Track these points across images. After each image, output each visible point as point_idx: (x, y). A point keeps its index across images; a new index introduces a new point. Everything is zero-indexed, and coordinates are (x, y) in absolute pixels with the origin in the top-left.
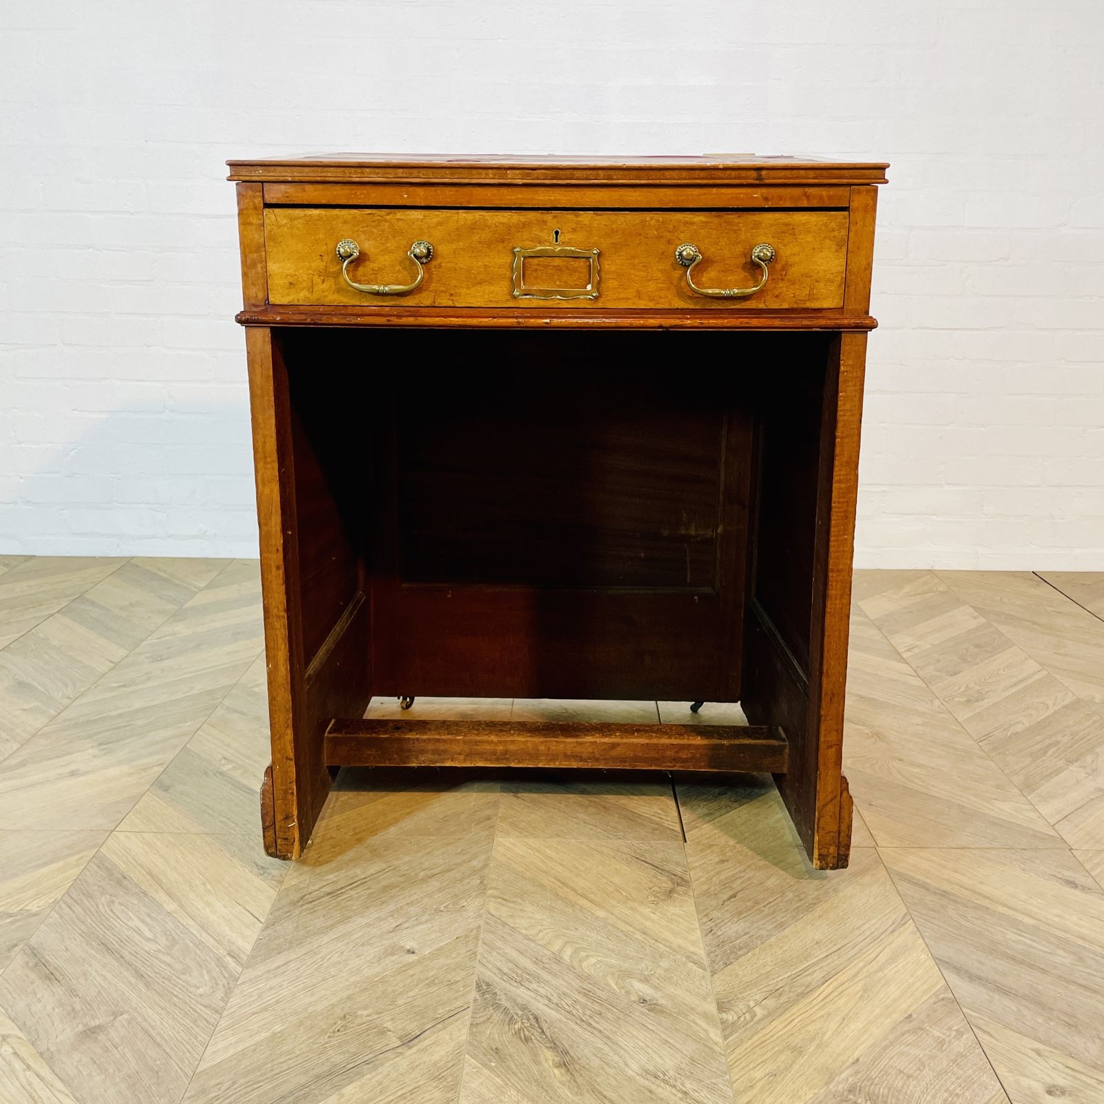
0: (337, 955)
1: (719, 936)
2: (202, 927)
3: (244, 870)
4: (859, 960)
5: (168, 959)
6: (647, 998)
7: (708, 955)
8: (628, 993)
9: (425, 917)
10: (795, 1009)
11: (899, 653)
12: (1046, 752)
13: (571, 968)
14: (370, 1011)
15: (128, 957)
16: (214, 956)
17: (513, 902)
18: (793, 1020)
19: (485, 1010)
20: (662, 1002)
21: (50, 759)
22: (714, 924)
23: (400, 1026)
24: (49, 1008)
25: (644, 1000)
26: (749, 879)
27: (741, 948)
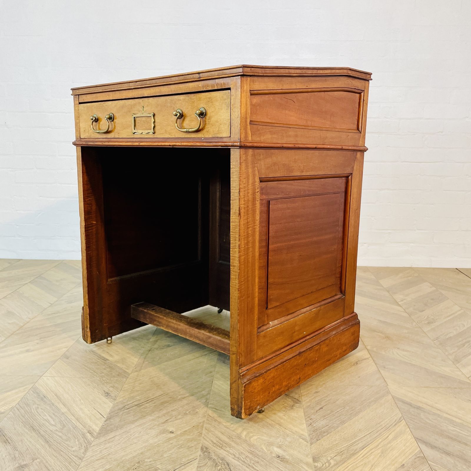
0: (138, 433)
1: (314, 427)
2: (77, 420)
3: (99, 394)
4: (379, 438)
5: (60, 434)
6: (280, 455)
7: (309, 435)
8: (271, 453)
9: (180, 417)
10: (349, 461)
11: (397, 302)
12: (464, 345)
13: (245, 441)
14: (151, 459)
15: (42, 433)
16: (81, 433)
17: (220, 410)
18: (348, 466)
19: (204, 460)
20: (287, 457)
21: (18, 344)
22: (312, 421)
23: (164, 467)
24: (4, 455)
25: (279, 456)
26: (329, 400)
27: (324, 432)
